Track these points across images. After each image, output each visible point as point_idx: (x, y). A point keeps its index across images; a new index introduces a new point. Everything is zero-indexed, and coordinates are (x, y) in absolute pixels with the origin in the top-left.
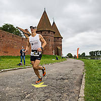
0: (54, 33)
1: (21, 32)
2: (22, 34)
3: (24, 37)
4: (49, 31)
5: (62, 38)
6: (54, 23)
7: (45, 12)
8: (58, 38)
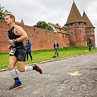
0: (85, 23)
1: (53, 27)
2: (54, 29)
3: (56, 31)
4: (80, 23)
5: (94, 28)
6: (84, 13)
7: (74, 4)
8: (90, 28)
